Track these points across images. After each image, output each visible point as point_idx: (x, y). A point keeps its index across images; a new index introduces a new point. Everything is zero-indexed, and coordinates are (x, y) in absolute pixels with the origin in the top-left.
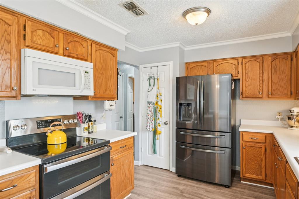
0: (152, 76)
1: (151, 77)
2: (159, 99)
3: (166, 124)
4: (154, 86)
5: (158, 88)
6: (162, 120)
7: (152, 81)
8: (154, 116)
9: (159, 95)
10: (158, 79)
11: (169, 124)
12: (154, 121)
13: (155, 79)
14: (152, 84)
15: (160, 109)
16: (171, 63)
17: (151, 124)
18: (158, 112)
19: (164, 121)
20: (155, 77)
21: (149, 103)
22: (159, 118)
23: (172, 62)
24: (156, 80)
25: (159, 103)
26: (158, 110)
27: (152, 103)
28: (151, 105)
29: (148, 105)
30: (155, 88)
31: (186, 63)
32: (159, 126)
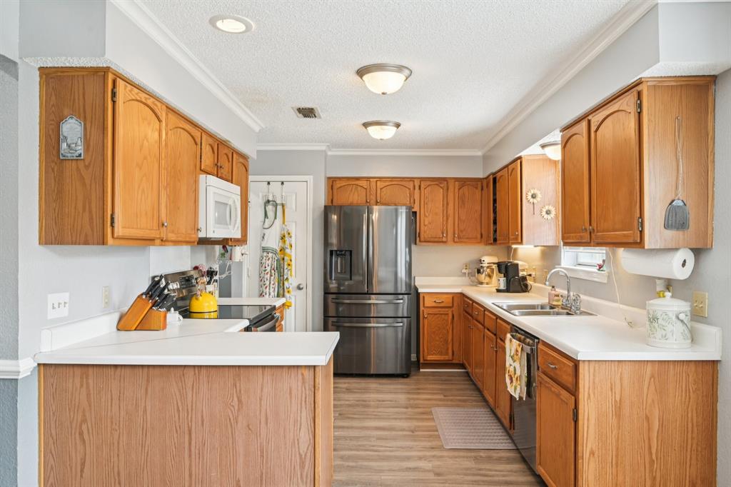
0: (271, 199)
1: (268, 201)
2: (287, 242)
3: (299, 288)
4: (275, 218)
5: (284, 223)
6: (292, 282)
7: (270, 208)
8: (277, 274)
9: (286, 235)
10: (283, 205)
11: (304, 289)
12: (277, 284)
13: (277, 204)
14: (271, 214)
15: (289, 261)
16: (310, 178)
17: (272, 290)
18: (286, 267)
19: (295, 284)
20: (278, 202)
21: (264, 249)
22: (287, 279)
23: (312, 177)
24: (279, 208)
25: (288, 251)
26: (286, 263)
27: (275, 252)
28: (270, 255)
29: (265, 254)
30: (278, 221)
31: (329, 178)
32: (288, 292)
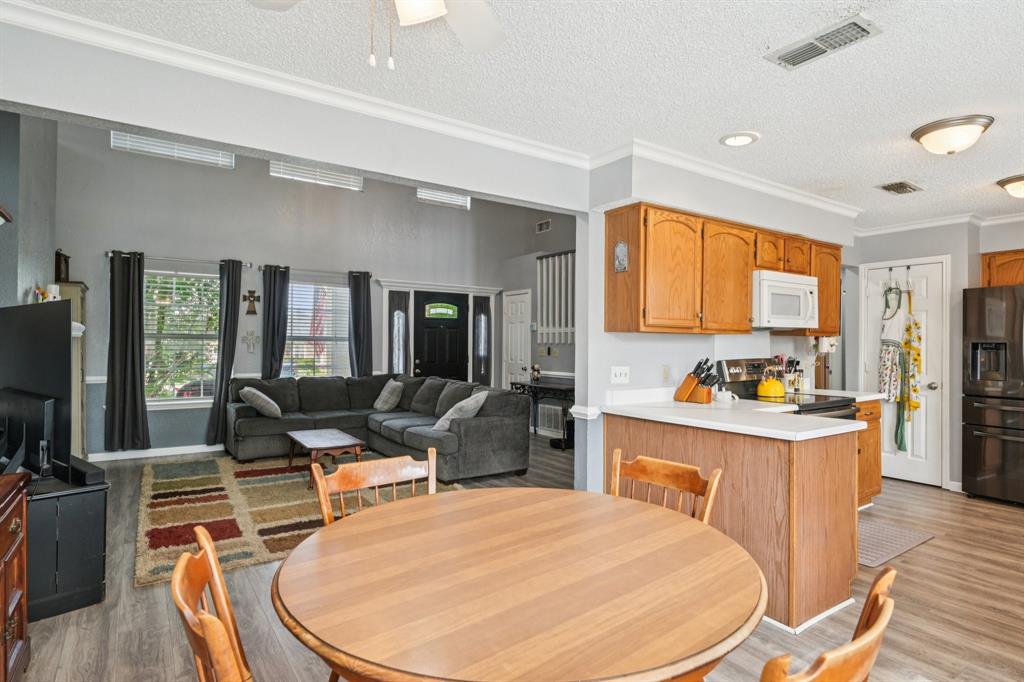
0: (893, 286)
1: (890, 289)
2: (914, 334)
3: (931, 387)
4: (899, 307)
5: (910, 312)
6: (921, 379)
7: (892, 297)
8: (900, 370)
9: (913, 326)
10: (909, 293)
11: (939, 388)
12: (899, 380)
13: (901, 292)
14: (893, 303)
15: (916, 356)
16: (947, 259)
17: (892, 387)
18: (911, 362)
19: (926, 381)
20: (902, 289)
21: (884, 342)
22: (913, 376)
23: (949, 256)
24: (904, 297)
25: (915, 344)
26: (911, 358)
27: (897, 345)
28: (891, 348)
29: (885, 347)
30: (902, 313)
31: (984, 255)
32: (915, 391)
